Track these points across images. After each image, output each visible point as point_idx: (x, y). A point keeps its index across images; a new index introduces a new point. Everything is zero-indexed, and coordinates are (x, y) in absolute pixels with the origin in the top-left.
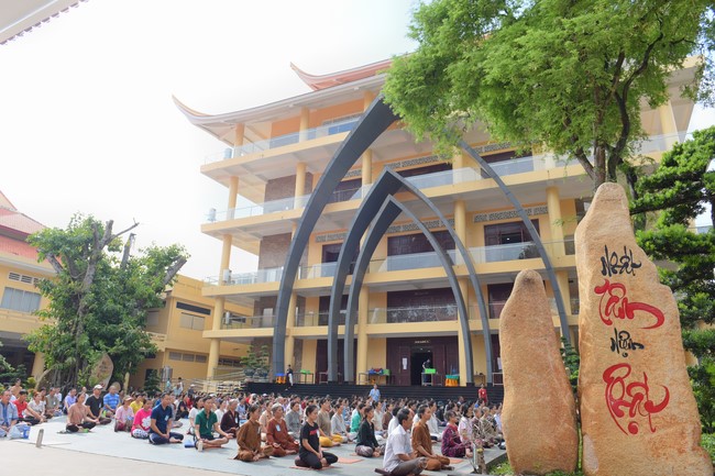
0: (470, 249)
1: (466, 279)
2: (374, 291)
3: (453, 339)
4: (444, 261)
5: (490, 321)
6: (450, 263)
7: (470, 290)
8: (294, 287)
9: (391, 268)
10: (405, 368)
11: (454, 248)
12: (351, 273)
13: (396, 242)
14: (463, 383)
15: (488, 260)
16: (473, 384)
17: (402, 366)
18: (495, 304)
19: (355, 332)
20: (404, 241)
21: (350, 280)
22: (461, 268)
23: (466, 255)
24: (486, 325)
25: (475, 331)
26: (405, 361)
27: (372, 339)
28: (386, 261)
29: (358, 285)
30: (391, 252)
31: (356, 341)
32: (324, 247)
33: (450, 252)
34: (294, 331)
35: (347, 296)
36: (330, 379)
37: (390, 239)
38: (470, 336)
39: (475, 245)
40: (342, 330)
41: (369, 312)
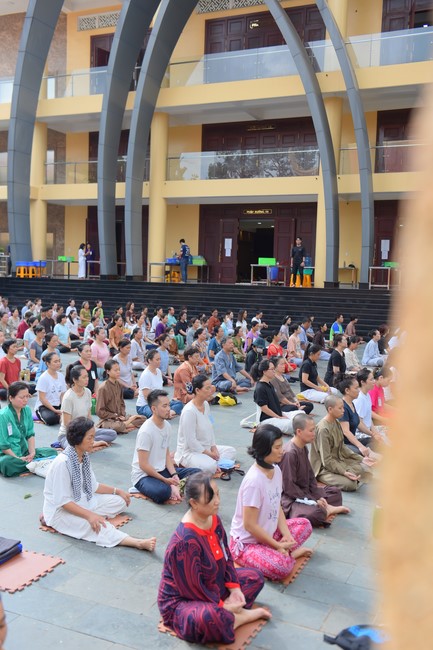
0: (352, 39)
1: (340, 99)
2: (178, 122)
3: (308, 209)
4: (302, 63)
5: (375, 176)
6: (313, 66)
7: (345, 121)
8: (39, 114)
9: (211, 77)
10: (228, 254)
11: (322, 37)
12: (132, 88)
13: (221, 30)
14: (319, 283)
15: (385, 61)
16: (337, 284)
17: (223, 251)
18: (388, 145)
19: (145, 195)
20: (236, 27)
21: (133, 101)
22: (332, 80)
23: (342, 50)
24: (366, 183)
25: (348, 196)
26: (228, 243)
27: (174, 207)
28: (200, 66)
29: (148, 111)
30: (211, 47)
31: (145, 210)
32: (94, 39)
33: (314, 46)
34: (43, 191)
35: (128, 132)
36: (104, 271)
37: (210, 25)
38: (338, 202)
39: (361, 30)
40: (121, 190)
41: (170, 160)
